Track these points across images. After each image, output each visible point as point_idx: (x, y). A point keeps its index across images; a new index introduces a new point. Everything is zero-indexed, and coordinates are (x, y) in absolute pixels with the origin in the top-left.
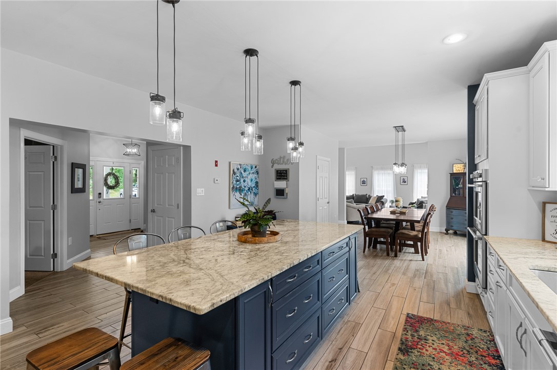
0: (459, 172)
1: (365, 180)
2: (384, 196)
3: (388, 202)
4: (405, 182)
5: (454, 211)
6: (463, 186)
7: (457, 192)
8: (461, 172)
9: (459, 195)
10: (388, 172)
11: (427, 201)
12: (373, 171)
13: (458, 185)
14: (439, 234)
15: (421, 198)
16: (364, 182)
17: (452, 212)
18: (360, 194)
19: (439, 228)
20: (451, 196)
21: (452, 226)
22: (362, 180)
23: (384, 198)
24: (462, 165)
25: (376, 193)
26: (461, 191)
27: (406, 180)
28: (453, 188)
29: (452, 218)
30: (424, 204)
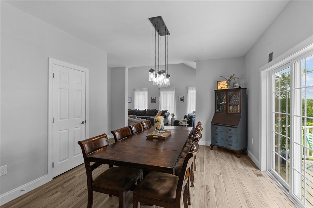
0: (222, 89)
1: (155, 98)
2: (167, 111)
3: (170, 115)
4: (182, 100)
5: (219, 127)
6: (227, 102)
7: (220, 109)
8: (224, 89)
9: (223, 111)
10: (171, 92)
11: (195, 116)
12: (160, 91)
13: (221, 101)
14: (205, 148)
15: (192, 113)
16: (154, 100)
17: (217, 128)
18: (151, 109)
19: (205, 142)
20: (215, 112)
21: (217, 142)
22: (152, 98)
23: (167, 112)
24: (226, 82)
25: (162, 108)
26: (225, 107)
27: (183, 99)
28: (218, 105)
29: (217, 134)
30: (193, 119)
